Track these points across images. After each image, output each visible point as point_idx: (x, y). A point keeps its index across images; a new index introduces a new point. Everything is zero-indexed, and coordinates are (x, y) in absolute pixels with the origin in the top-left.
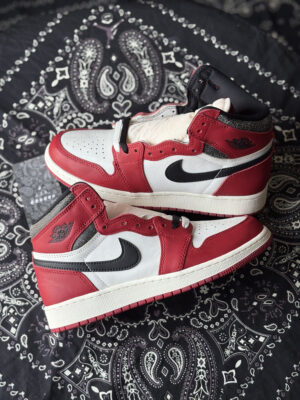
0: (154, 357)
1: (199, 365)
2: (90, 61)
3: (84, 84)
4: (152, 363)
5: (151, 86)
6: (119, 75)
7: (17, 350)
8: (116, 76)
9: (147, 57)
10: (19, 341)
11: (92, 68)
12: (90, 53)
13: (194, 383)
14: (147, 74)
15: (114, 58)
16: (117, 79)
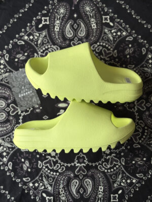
0: (77, 183)
1: (100, 190)
2: (62, 15)
3: (57, 29)
4: (75, 186)
5: (94, 35)
6: (77, 26)
7: (6, 170)
8: (75, 26)
9: (94, 17)
10: (7, 166)
11: (62, 20)
12: (62, 11)
13: (96, 198)
14: (93, 28)
15: (75, 16)
16: (75, 28)
